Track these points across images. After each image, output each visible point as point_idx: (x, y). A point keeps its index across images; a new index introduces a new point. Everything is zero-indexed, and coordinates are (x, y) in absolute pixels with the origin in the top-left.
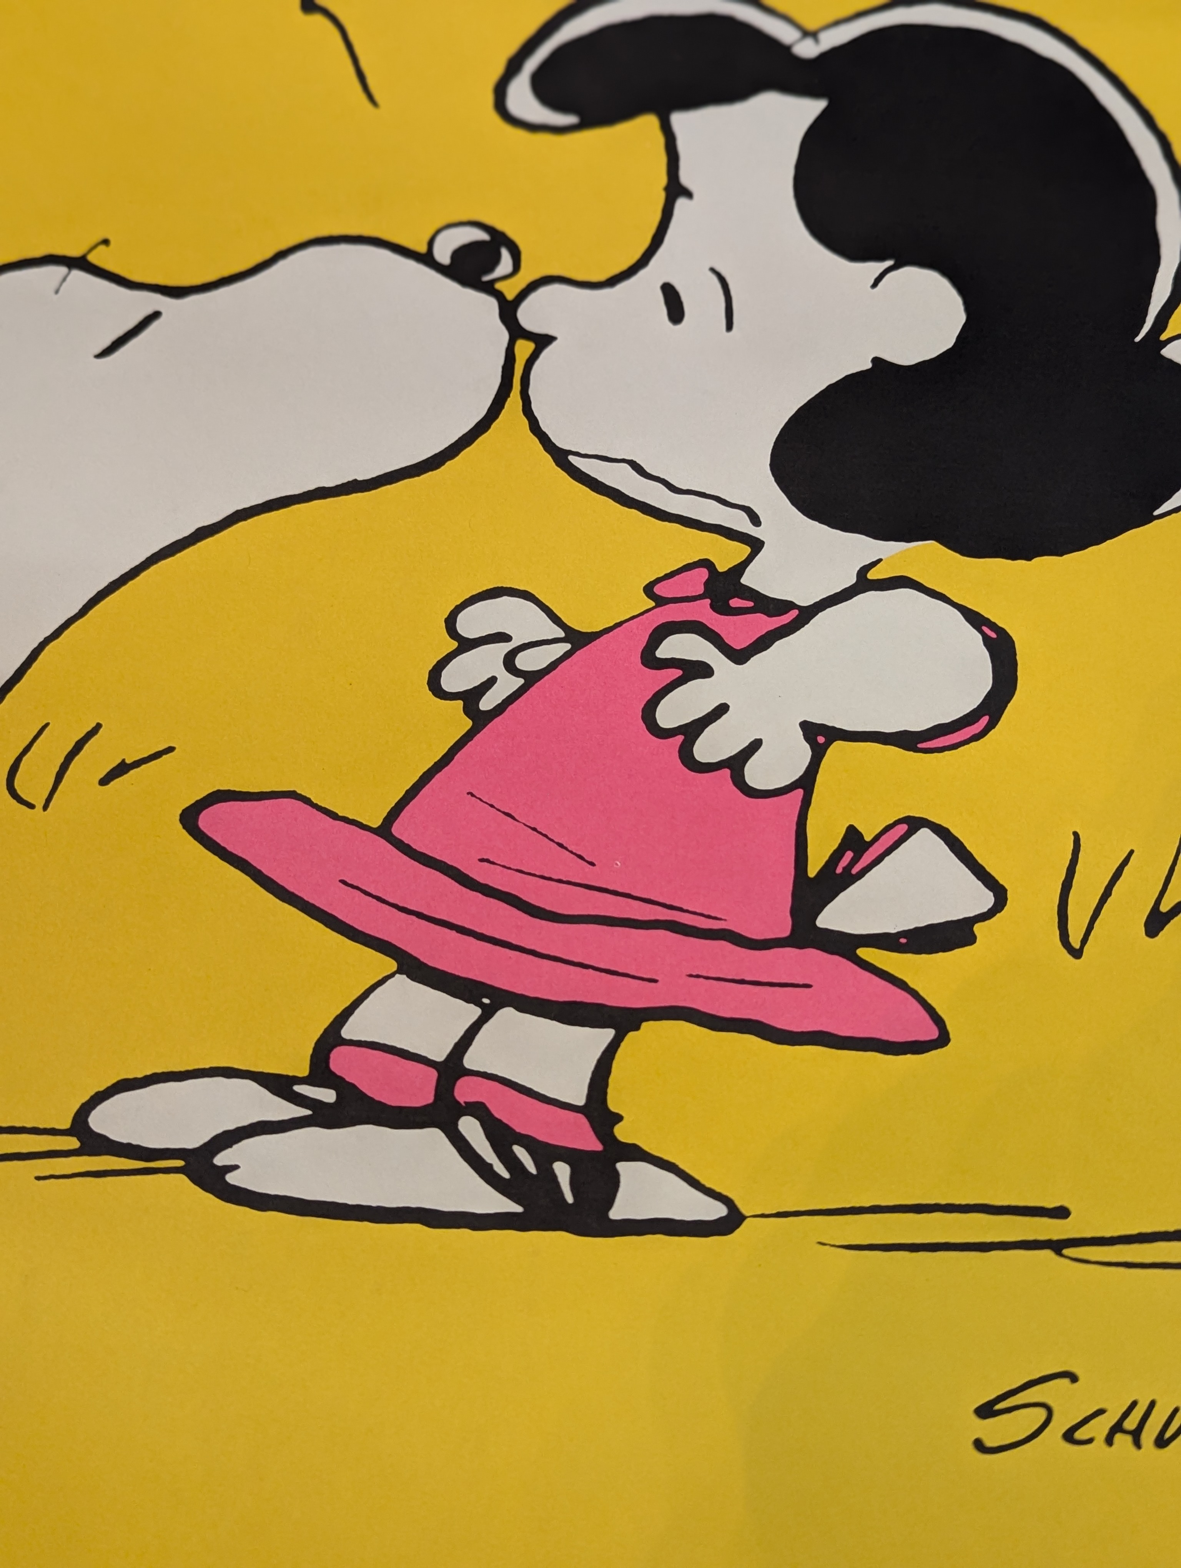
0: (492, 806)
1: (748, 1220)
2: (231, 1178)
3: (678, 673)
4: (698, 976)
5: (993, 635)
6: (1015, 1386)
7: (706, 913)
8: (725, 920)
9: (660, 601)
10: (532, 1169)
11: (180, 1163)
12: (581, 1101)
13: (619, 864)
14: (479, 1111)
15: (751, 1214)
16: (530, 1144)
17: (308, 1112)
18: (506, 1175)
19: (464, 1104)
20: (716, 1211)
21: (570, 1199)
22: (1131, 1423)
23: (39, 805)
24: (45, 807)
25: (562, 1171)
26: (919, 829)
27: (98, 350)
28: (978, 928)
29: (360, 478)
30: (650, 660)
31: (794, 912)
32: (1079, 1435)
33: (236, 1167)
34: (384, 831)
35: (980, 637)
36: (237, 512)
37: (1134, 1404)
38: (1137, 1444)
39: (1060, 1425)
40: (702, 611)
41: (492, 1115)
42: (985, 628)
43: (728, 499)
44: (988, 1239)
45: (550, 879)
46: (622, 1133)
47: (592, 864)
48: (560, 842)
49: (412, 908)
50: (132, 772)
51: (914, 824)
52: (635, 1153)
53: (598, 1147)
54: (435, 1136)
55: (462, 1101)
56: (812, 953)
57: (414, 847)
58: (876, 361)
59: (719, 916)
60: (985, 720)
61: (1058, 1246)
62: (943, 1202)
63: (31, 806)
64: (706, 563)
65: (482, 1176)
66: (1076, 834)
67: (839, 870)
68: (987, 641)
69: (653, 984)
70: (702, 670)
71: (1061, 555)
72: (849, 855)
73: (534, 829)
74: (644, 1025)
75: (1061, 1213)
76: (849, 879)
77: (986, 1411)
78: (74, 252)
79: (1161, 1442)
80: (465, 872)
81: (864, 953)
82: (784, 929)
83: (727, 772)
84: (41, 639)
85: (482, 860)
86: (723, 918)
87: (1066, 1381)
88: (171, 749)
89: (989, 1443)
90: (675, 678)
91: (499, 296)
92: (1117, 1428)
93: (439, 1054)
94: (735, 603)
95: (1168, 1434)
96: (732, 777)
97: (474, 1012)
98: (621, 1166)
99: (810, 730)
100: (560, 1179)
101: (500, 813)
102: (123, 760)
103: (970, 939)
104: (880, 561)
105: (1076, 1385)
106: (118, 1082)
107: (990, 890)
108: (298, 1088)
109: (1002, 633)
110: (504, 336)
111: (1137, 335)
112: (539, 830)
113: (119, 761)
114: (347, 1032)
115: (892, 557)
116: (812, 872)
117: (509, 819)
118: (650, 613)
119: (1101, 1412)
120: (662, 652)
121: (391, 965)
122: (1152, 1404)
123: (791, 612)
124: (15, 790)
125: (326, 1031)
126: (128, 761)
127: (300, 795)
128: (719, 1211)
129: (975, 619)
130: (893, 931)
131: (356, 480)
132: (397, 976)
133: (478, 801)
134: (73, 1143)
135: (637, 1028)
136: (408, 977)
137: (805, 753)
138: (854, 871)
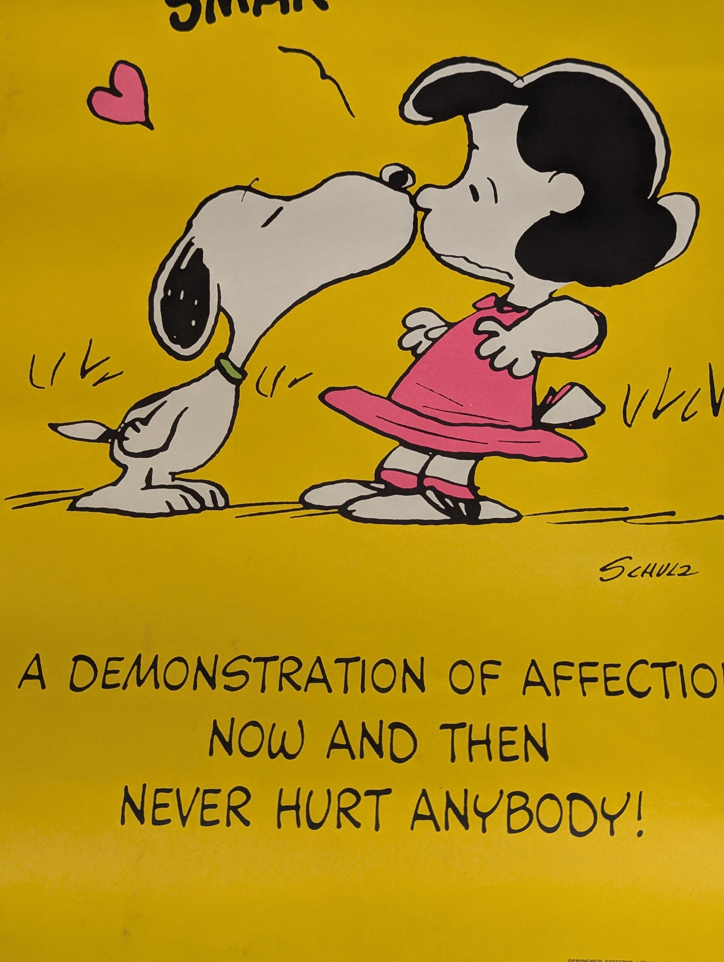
0: (425, 387)
1: (524, 517)
2: (354, 514)
3: (487, 336)
4: (501, 441)
5: (598, 315)
6: (612, 561)
7: (503, 420)
8: (510, 422)
9: (479, 309)
10: (452, 505)
11: (337, 510)
12: (466, 484)
13: (471, 405)
14: (432, 488)
15: (525, 515)
16: (450, 498)
17: (376, 492)
18: (444, 508)
19: (427, 487)
20: (514, 515)
21: (465, 514)
22: (649, 570)
23: (269, 395)
24: (271, 396)
25: (462, 505)
26: (574, 387)
27: (262, 224)
28: (596, 419)
29: (366, 269)
30: (476, 331)
31: (533, 418)
32: (632, 574)
33: (355, 510)
34: (389, 398)
35: (593, 316)
36: (323, 285)
37: (650, 565)
38: (651, 576)
39: (627, 572)
40: (494, 312)
41: (437, 490)
42: (595, 313)
43: (500, 270)
44: (602, 518)
45: (448, 412)
46: (480, 492)
47: (462, 406)
48: (451, 399)
49: (402, 424)
50: (299, 382)
51: (573, 385)
52: (485, 499)
53: (473, 497)
54: (419, 497)
55: (426, 486)
56: (540, 431)
57: (400, 403)
58: (552, 212)
59: (507, 421)
60: (596, 346)
61: (625, 519)
62: (587, 508)
63: (266, 396)
64: (494, 294)
65: (436, 509)
66: (629, 385)
67: (548, 403)
68: (596, 317)
69: (486, 445)
70: (495, 334)
71: (621, 284)
72: (551, 397)
73: (441, 395)
74: (485, 458)
75: (626, 509)
76: (551, 405)
77: (603, 569)
78: (247, 184)
79: (658, 575)
80: (419, 411)
81: (557, 430)
82: (530, 424)
83: (506, 370)
84: (259, 336)
85: (424, 406)
86: (509, 421)
87: (629, 559)
88: (311, 374)
89: (604, 579)
90: (486, 337)
91: (409, 193)
92: (645, 572)
93: (417, 472)
94: (506, 308)
95: (661, 573)
96: (508, 372)
97: (427, 457)
98: (481, 503)
99: (535, 354)
100: (461, 508)
101: (428, 390)
102: (295, 378)
103: (593, 423)
104: (557, 290)
105: (631, 560)
106: (312, 486)
107: (600, 406)
108: (371, 485)
109: (601, 314)
110: (412, 210)
111: (648, 196)
112: (442, 395)
113: (294, 379)
114: (385, 466)
115: (561, 288)
116: (538, 403)
117: (432, 392)
118: (475, 314)
119: (640, 567)
120: (481, 328)
121: (397, 443)
122: (656, 564)
123: (526, 311)
124: (260, 391)
125: (378, 466)
126: (297, 379)
127: (359, 387)
128: (515, 515)
129: (591, 310)
130: (567, 422)
131: (364, 270)
132: (400, 447)
133: (420, 386)
134: (301, 506)
135: (482, 459)
136: (403, 447)
137: (534, 362)
138: (553, 402)
